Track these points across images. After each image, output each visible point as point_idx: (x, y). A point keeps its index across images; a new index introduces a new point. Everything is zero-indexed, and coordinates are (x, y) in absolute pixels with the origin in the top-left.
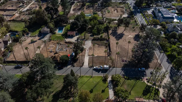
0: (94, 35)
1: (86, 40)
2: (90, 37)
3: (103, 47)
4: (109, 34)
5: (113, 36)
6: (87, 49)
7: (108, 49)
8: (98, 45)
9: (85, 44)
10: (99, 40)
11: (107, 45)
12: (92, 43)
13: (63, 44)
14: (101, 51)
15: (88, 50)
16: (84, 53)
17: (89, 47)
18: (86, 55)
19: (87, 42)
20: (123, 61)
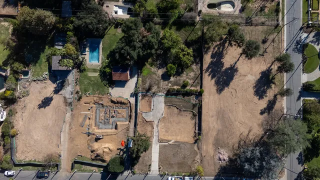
0: (169, 76)
1: (154, 94)
4: (205, 66)
5: (212, 78)
6: (156, 122)
7: (197, 122)
9: (152, 107)
11: (196, 110)
12: (165, 103)
13: (108, 105)
15: (157, 126)
17: (159, 116)
18: (155, 139)
19: (155, 99)
20: (220, 160)
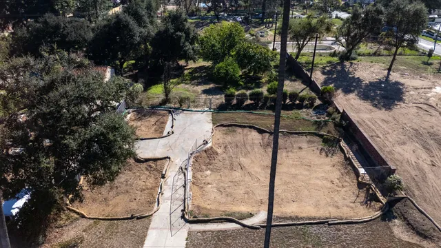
0: (225, 88)
1: (179, 109)
2: (204, 96)
3: (305, 145)
6: (177, 161)
8: (261, 131)
9: (168, 128)
10: (262, 108)
11: (330, 130)
12: (214, 121)
14: (293, 171)
15: (183, 170)
16: (142, 197)
17: (193, 145)
18: (166, 210)
19: (180, 118)
